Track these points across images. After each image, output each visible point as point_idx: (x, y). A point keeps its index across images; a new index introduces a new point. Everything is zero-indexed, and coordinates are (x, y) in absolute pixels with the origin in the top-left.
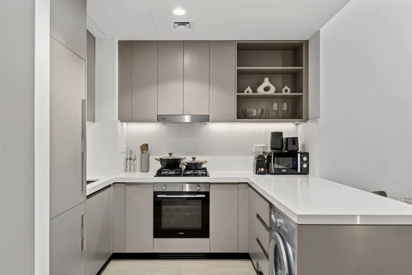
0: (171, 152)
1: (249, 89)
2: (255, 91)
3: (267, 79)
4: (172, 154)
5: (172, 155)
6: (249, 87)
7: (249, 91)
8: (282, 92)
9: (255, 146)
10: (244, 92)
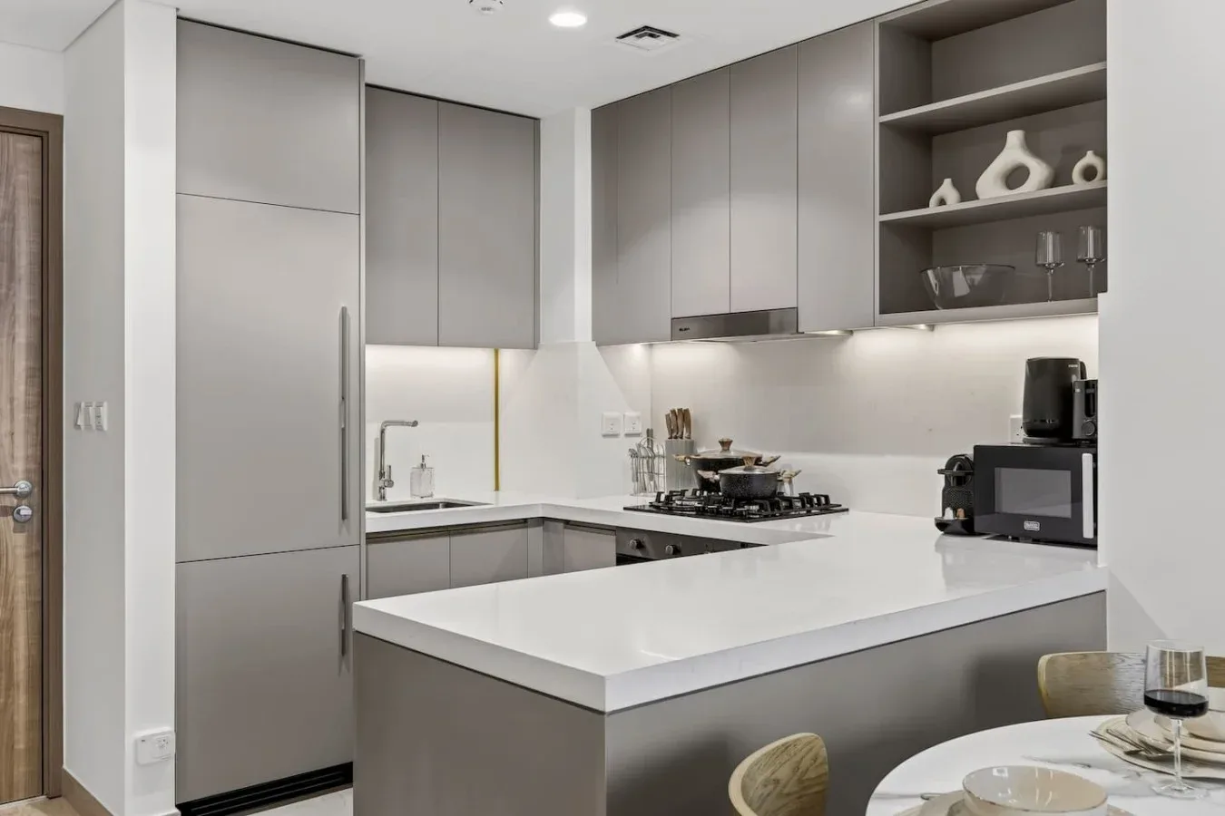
0: (725, 437)
1: (947, 190)
2: (967, 192)
3: (1014, 137)
4: (731, 442)
5: (732, 446)
6: (947, 182)
7: (947, 198)
8: (1071, 183)
9: (1012, 420)
10: (927, 205)
